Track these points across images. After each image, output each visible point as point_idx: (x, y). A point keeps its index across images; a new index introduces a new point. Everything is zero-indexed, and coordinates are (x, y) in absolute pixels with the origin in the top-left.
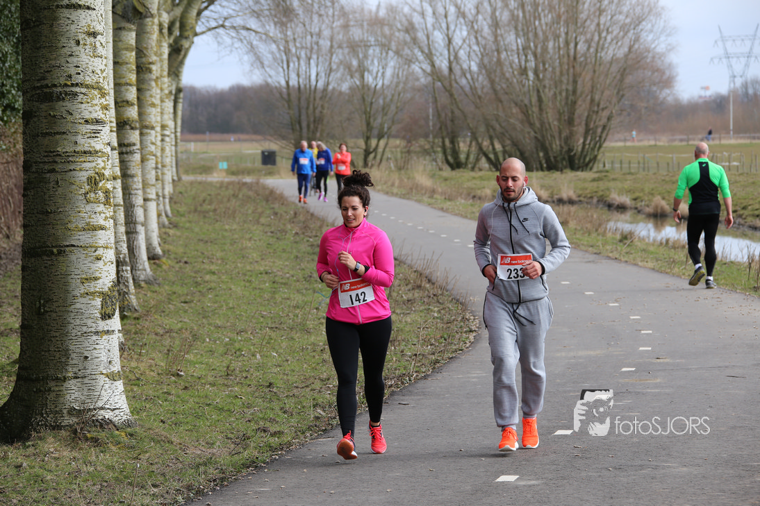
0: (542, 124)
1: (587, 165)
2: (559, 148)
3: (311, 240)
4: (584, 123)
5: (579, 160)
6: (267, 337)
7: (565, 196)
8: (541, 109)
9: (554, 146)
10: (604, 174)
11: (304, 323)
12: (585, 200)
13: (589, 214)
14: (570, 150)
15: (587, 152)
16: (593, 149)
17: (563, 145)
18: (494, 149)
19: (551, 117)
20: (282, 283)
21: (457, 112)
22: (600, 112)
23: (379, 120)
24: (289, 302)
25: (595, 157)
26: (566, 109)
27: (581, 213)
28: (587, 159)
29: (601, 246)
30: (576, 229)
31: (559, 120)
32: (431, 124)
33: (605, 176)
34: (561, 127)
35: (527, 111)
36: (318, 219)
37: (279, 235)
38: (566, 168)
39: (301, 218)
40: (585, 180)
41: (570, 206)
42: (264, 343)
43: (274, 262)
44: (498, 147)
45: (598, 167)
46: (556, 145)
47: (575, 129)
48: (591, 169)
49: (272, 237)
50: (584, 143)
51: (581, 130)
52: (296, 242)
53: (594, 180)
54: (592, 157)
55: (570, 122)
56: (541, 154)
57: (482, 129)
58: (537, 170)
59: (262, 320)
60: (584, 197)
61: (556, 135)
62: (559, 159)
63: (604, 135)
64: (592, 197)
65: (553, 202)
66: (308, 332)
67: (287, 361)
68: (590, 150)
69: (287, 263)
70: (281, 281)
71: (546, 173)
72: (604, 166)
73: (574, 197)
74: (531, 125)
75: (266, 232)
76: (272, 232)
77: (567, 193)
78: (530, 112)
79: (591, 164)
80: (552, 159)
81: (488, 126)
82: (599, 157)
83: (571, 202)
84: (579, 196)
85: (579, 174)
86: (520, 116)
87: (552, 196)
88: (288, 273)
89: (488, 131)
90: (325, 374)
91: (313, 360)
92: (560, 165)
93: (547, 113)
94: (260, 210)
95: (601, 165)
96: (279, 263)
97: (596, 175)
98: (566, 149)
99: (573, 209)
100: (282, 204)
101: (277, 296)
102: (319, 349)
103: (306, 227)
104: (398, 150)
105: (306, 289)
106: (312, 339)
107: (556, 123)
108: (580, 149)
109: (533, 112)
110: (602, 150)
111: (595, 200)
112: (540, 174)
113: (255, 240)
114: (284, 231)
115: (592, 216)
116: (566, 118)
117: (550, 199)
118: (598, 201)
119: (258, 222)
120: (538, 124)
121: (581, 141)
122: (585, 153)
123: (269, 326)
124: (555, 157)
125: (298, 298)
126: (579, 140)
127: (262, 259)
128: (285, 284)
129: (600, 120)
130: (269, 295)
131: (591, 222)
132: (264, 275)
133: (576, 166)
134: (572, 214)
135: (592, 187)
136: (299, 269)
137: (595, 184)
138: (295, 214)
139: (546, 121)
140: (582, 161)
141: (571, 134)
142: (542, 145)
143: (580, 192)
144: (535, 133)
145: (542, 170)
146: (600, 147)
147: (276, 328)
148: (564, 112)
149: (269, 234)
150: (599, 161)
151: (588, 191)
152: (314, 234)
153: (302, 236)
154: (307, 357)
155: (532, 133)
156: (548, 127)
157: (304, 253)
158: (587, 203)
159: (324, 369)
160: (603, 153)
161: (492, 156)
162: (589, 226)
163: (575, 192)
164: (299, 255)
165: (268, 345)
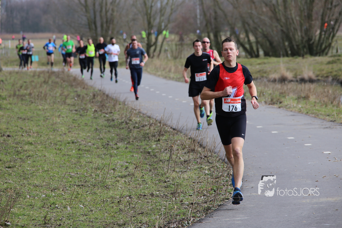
0: (287, 19)
1: (323, 51)
2: (300, 38)
3: (107, 116)
4: (320, 17)
5: (317, 47)
6: (75, 193)
7: (306, 76)
8: (285, 8)
9: (297, 37)
10: (336, 58)
11: (104, 181)
12: (323, 79)
13: (326, 90)
14: (310, 40)
15: (323, 40)
16: (328, 38)
17: (304, 35)
18: (249, 40)
19: (294, 14)
20: (85, 150)
21: (219, 12)
22: (333, 8)
23: (158, 20)
24: (91, 165)
25: (330, 45)
26: (305, 7)
27: (320, 89)
28: (323, 46)
29: (336, 115)
30: (315, 102)
31: (300, 16)
32: (198, 22)
33: (338, 60)
34: (302, 22)
35: (275, 10)
36: (112, 99)
37: (82, 112)
38: (306, 53)
39: (99, 98)
40: (322, 63)
41: (311, 84)
42: (73, 198)
43: (79, 134)
44: (252, 38)
45: (332, 53)
46: (298, 36)
47: (313, 22)
48: (327, 54)
49: (76, 114)
50: (320, 34)
51: (318, 23)
52: (95, 118)
53: (329, 63)
54: (327, 45)
55: (309, 17)
56: (287, 44)
57: (239, 25)
58: (284, 56)
59: (71, 179)
60: (322, 77)
61: (298, 28)
62: (300, 47)
63: (336, 27)
64: (327, 77)
65: (297, 81)
66: (107, 188)
67: (92, 211)
68: (325, 39)
69: (89, 134)
70: (84, 148)
71: (291, 58)
72: (337, 51)
73: (314, 77)
74: (278, 20)
75: (71, 111)
76: (76, 111)
77: (307, 73)
78: (277, 10)
79: (326, 51)
80: (295, 47)
81: (244, 23)
82: (333, 44)
83: (311, 81)
84: (317, 76)
85: (318, 59)
86: (270, 14)
87: (295, 76)
88: (90, 142)
89: (244, 26)
90: (121, 220)
91: (112, 210)
92: (302, 52)
93: (290, 10)
94: (66, 93)
95: (335, 51)
96: (82, 134)
97: (331, 59)
98: (306, 39)
99: (312, 86)
100: (84, 88)
101: (82, 160)
102: (117, 201)
103: (102, 106)
104: (174, 43)
105: (105, 154)
106: (111, 193)
107: (298, 18)
108: (317, 38)
109: (279, 10)
110: (335, 38)
111: (330, 79)
112: (286, 59)
113: (63, 117)
114: (85, 110)
115: (328, 92)
116: (306, 14)
117: (294, 79)
118: (333, 80)
119: (65, 103)
120: (283, 20)
121: (318, 32)
122: (321, 41)
123: (77, 184)
124: (297, 46)
125: (98, 162)
126: (316, 31)
127: (69, 132)
128: (88, 151)
129: (333, 15)
130: (76, 160)
131: (327, 96)
132: (71, 144)
133: (315, 52)
134: (312, 90)
135: (327, 68)
136: (99, 139)
137: (330, 66)
138: (94, 95)
139: (289, 17)
140: (319, 48)
141: (311, 26)
142: (287, 36)
143: (318, 73)
144: (282, 26)
145: (287, 55)
146: (334, 36)
147: (82, 185)
148: (304, 9)
149: (74, 112)
150: (333, 47)
151: (324, 72)
152: (109, 111)
153: (100, 113)
154: (107, 208)
155: (279, 27)
156: (291, 21)
157: (102, 126)
158: (324, 81)
159: (121, 216)
160: (336, 41)
161: (247, 46)
162: (326, 99)
163: (314, 73)
164: (99, 128)
165: (76, 199)
